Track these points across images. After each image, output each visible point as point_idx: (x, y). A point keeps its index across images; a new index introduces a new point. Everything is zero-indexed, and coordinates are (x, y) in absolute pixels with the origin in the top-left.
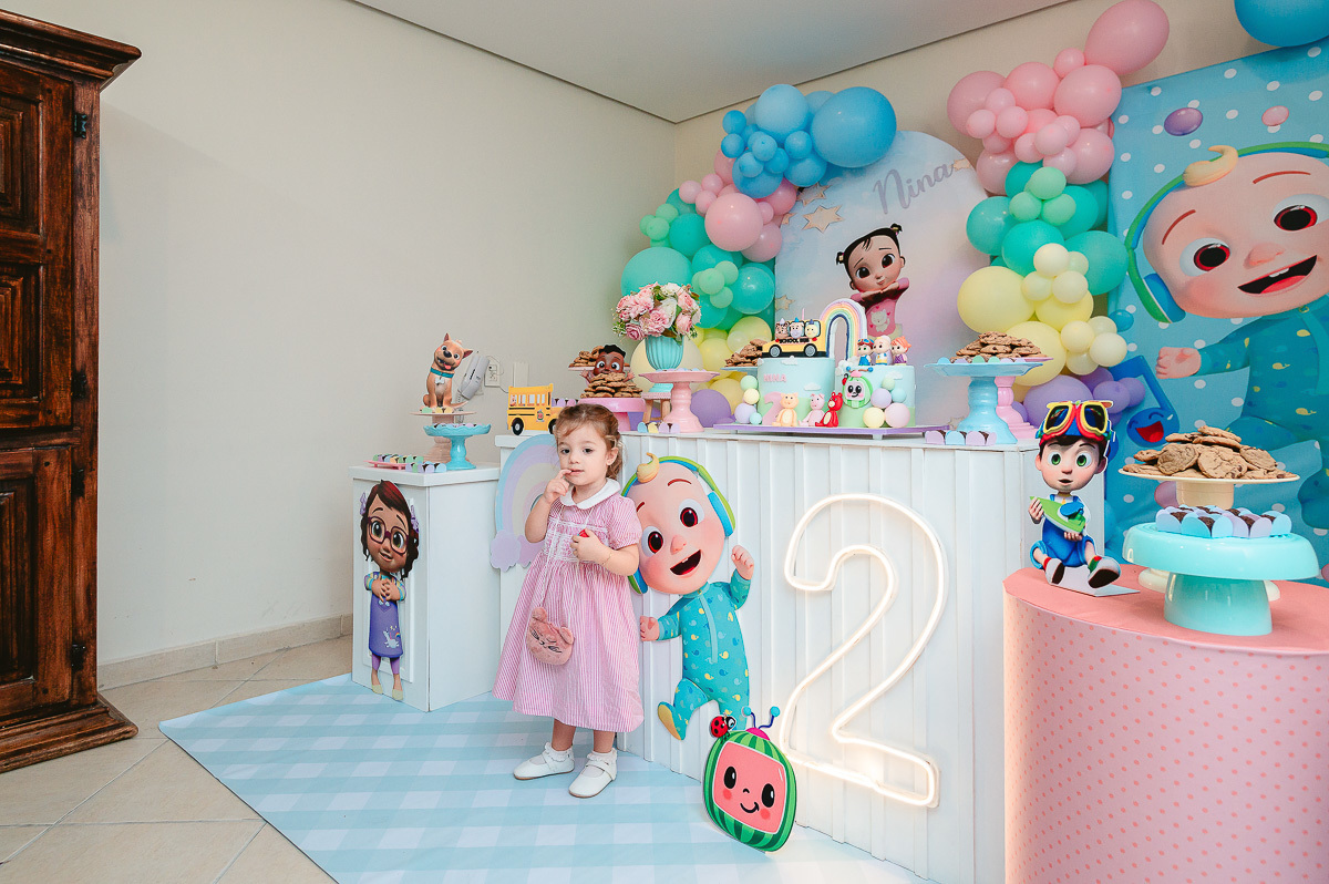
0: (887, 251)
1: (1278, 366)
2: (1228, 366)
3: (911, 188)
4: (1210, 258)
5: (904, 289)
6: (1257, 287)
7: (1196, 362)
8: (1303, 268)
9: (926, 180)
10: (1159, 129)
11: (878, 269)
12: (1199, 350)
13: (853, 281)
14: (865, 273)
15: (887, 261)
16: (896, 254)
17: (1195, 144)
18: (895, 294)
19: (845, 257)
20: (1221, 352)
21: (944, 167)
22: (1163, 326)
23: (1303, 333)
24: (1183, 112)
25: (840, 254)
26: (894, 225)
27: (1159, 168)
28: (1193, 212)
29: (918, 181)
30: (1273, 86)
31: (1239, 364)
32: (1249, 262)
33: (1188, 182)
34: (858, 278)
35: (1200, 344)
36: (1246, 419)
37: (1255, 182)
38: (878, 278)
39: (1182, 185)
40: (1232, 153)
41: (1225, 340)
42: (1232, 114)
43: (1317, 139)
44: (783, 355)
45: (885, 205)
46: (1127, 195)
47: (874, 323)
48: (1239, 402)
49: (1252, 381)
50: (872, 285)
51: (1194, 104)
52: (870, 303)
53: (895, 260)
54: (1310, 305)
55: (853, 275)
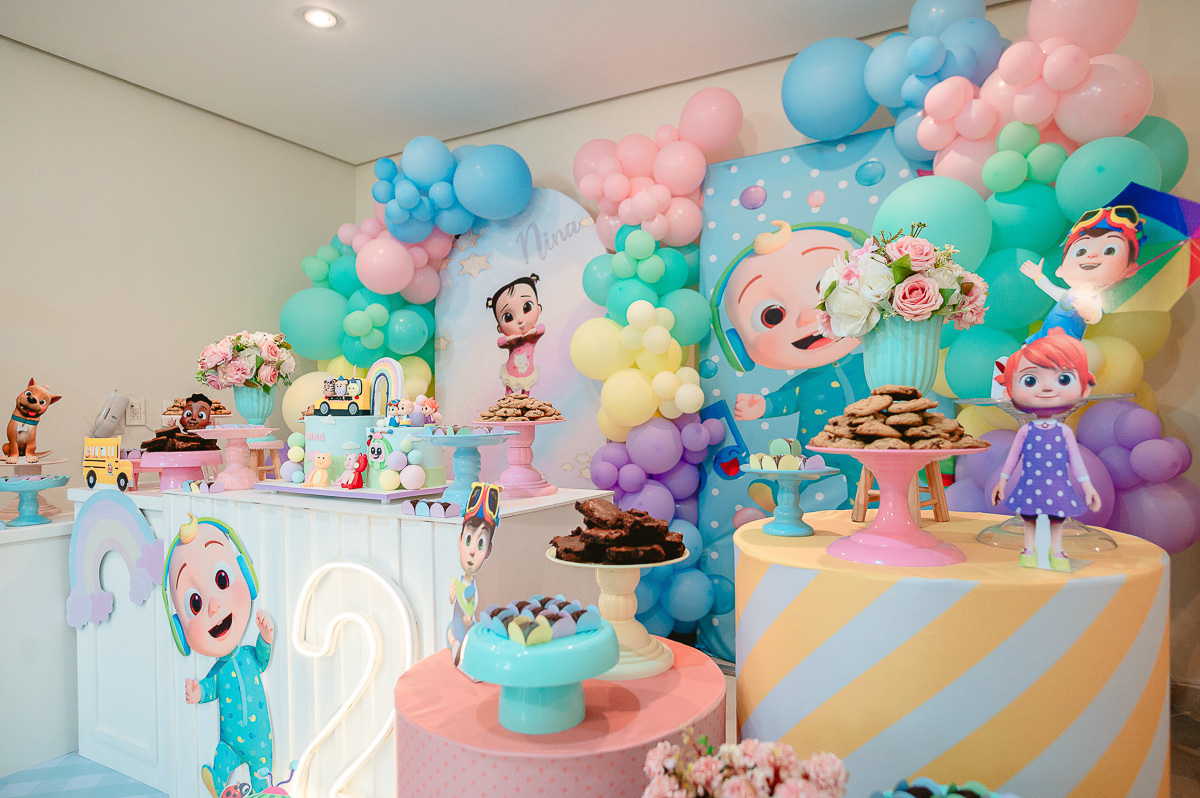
0: (528, 299)
1: (818, 412)
2: (785, 411)
3: (547, 241)
4: (773, 317)
5: (542, 334)
6: (804, 344)
7: (761, 407)
9: (559, 235)
10: (736, 202)
11: (519, 315)
12: (765, 397)
13: (499, 326)
14: (509, 318)
15: (527, 309)
16: (533, 298)
17: (762, 218)
18: (534, 338)
19: (493, 302)
20: (780, 399)
21: (574, 223)
22: (739, 374)
23: (835, 384)
24: (753, 189)
25: (489, 299)
26: (533, 275)
27: (736, 237)
28: (760, 276)
29: (553, 235)
30: (815, 173)
31: (792, 410)
32: (799, 322)
33: (757, 250)
34: (503, 323)
35: (766, 391)
37: (803, 254)
38: (520, 324)
39: (752, 253)
40: (787, 228)
41: (782, 389)
42: (787, 194)
43: (844, 221)
45: (526, 255)
46: (713, 258)
47: (516, 365)
49: (802, 425)
50: (515, 330)
51: (761, 183)
52: (513, 346)
53: (534, 307)
54: (840, 361)
55: (500, 320)
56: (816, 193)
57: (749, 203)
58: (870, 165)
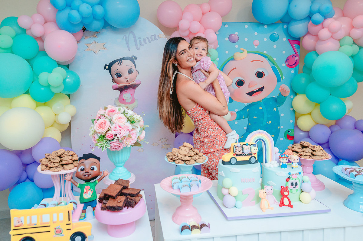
0: (130, 67)
1: (255, 117)
2: (243, 117)
3: (140, 41)
5: (139, 85)
6: (250, 94)
7: (235, 116)
8: (261, 89)
9: (147, 39)
10: (227, 39)
11: (125, 75)
12: (236, 112)
13: (113, 79)
14: (119, 76)
15: (130, 72)
17: (237, 46)
19: (109, 67)
20: (242, 113)
21: (155, 35)
23: (261, 108)
24: (234, 35)
25: (106, 65)
26: (133, 56)
28: (236, 68)
29: (144, 39)
30: (256, 33)
31: (246, 117)
32: (249, 86)
33: (235, 58)
34: (116, 78)
35: (237, 110)
36: (247, 133)
38: (126, 79)
39: (233, 59)
40: (246, 52)
41: (242, 110)
42: (246, 39)
43: (265, 52)
44: (238, 163)
45: (128, 47)
46: (218, 59)
47: (125, 98)
48: (245, 128)
49: (249, 122)
50: (123, 81)
51: (237, 33)
52: (122, 89)
53: (134, 72)
54: (262, 100)
55: (114, 75)
56: (256, 41)
57: (232, 40)
58: (274, 35)
